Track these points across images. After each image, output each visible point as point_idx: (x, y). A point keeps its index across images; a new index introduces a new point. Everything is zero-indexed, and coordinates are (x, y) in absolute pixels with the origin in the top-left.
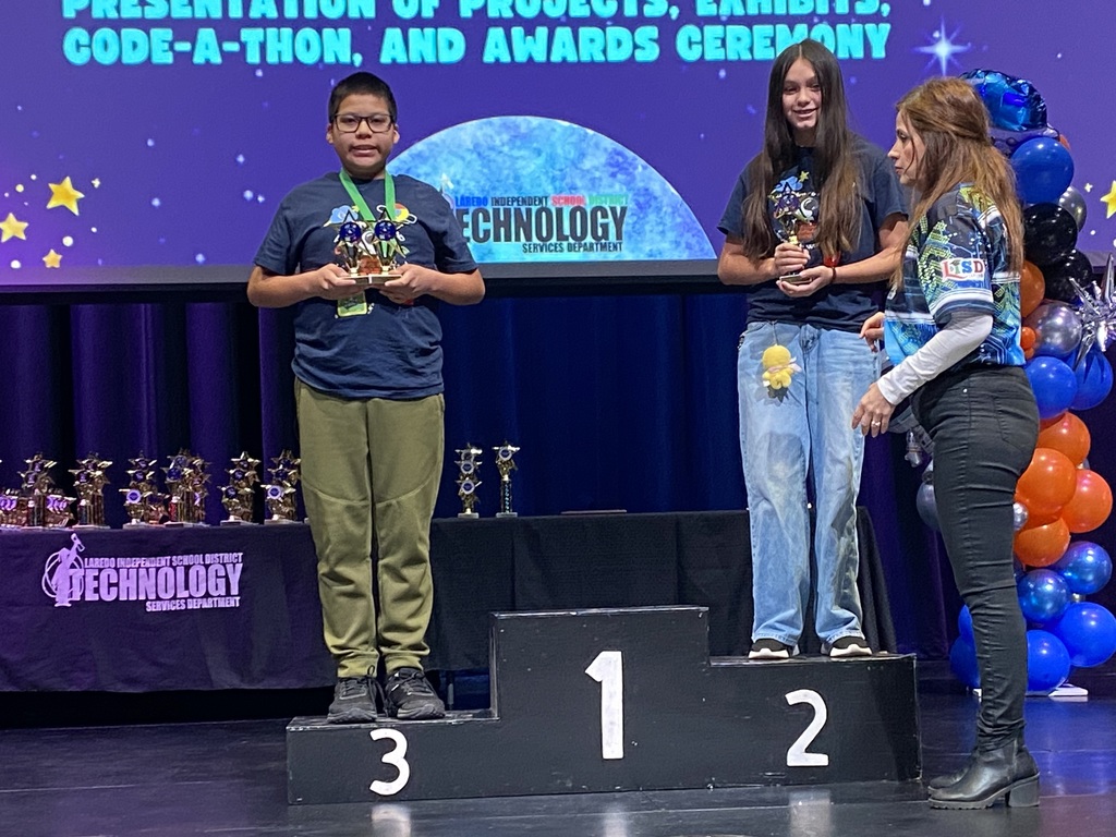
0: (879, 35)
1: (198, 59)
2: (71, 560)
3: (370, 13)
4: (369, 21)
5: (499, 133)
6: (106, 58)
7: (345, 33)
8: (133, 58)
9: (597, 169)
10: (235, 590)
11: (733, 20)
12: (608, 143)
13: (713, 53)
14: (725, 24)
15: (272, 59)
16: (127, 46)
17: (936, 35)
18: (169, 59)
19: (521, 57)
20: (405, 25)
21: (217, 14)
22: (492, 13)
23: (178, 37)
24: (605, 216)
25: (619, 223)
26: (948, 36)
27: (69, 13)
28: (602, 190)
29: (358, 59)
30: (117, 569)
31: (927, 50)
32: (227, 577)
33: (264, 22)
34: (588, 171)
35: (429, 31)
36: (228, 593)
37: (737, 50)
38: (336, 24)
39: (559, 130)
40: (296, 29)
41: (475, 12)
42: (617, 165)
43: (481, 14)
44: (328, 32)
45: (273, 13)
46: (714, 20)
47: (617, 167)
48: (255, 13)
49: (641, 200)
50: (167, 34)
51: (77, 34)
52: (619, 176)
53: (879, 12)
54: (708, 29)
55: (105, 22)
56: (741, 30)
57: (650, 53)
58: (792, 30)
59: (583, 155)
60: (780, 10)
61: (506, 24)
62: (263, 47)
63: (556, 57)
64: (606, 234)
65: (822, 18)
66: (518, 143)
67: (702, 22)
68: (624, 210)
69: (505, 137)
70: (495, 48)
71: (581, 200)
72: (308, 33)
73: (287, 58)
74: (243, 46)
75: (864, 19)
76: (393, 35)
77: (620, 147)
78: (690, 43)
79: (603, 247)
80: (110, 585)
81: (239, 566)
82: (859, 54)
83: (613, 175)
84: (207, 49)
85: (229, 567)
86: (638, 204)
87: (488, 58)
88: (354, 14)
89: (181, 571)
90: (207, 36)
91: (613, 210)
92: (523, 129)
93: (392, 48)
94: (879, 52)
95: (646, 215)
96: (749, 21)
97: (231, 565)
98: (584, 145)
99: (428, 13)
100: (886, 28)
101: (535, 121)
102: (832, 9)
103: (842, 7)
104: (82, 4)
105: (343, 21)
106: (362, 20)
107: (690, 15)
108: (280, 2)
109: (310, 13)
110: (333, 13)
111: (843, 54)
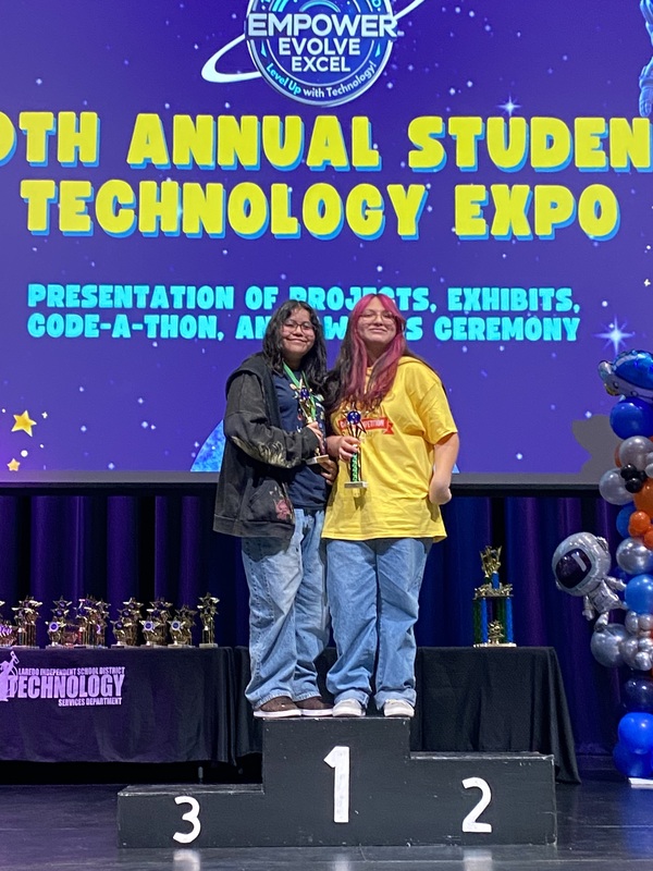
0: (573, 325)
1: (115, 335)
2: (10, 669)
3: (230, 305)
4: (229, 310)
6: (55, 333)
7: (213, 319)
8: (72, 333)
10: (118, 693)
11: (473, 314)
13: (459, 335)
14: (468, 316)
15: (164, 335)
16: (69, 325)
17: (612, 326)
18: (96, 334)
19: (330, 337)
20: (253, 314)
21: (129, 305)
23: (103, 320)
26: (619, 327)
27: (32, 303)
29: (221, 336)
30: (40, 677)
31: (605, 336)
32: (113, 684)
33: (160, 311)
36: (114, 695)
37: (476, 333)
38: (207, 313)
40: (181, 316)
44: (202, 318)
45: (166, 305)
46: (460, 314)
48: (154, 305)
50: (96, 318)
51: (37, 317)
53: (572, 310)
54: (456, 320)
55: (56, 310)
56: (479, 321)
57: (416, 335)
58: (513, 321)
60: (505, 308)
62: (159, 327)
65: (533, 313)
67: (452, 315)
72: (189, 318)
73: (174, 335)
74: (146, 326)
75: (562, 315)
76: (245, 320)
78: (444, 329)
80: (35, 687)
81: (122, 676)
82: (558, 338)
84: (121, 328)
85: (116, 677)
88: (219, 306)
89: (83, 678)
90: (122, 319)
93: (244, 330)
94: (572, 337)
96: (484, 315)
97: (118, 675)
99: (268, 306)
100: (577, 321)
102: (540, 307)
103: (547, 307)
104: (41, 298)
105: (212, 311)
106: (225, 310)
107: (443, 311)
108: (171, 298)
109: (191, 305)
110: (206, 305)
111: (547, 338)
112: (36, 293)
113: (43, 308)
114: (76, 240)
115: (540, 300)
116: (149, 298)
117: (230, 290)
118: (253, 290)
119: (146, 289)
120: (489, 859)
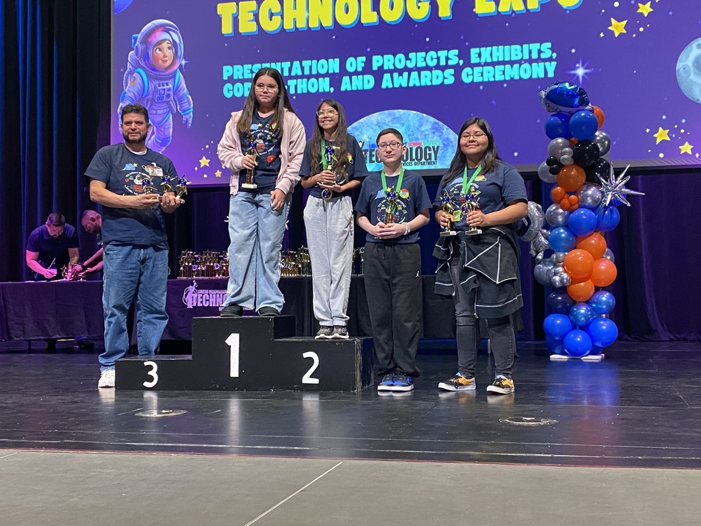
0: (551, 67)
2: (193, 290)
3: (337, 71)
4: (337, 74)
5: (387, 117)
6: (238, 95)
7: (327, 79)
9: (427, 130)
11: (486, 64)
12: (432, 119)
13: (478, 79)
14: (483, 66)
15: (299, 91)
17: (577, 65)
19: (396, 85)
20: (350, 75)
22: (386, 68)
24: (430, 150)
25: (436, 153)
26: (583, 66)
27: (225, 78)
28: (429, 140)
29: (332, 90)
30: (209, 294)
31: (573, 72)
33: (297, 77)
34: (424, 131)
35: (360, 77)
37: (488, 77)
38: (324, 76)
39: (412, 115)
40: (308, 79)
41: (378, 67)
42: (436, 128)
43: (381, 68)
44: (320, 79)
45: (300, 73)
46: (478, 65)
47: (436, 129)
48: (293, 74)
49: (446, 143)
51: (228, 86)
52: (436, 133)
53: (551, 56)
54: (476, 69)
55: (239, 81)
56: (490, 68)
57: (450, 80)
58: (512, 67)
59: (421, 125)
60: (507, 59)
61: (391, 72)
62: (296, 87)
63: (411, 84)
64: (430, 158)
65: (526, 61)
66: (395, 121)
67: (473, 66)
68: (438, 147)
69: (390, 119)
70: (386, 82)
71: (420, 144)
72: (313, 80)
73: (305, 91)
75: (545, 60)
76: (346, 79)
77: (437, 121)
78: (468, 75)
79: (429, 164)
80: (206, 300)
82: (542, 76)
83: (434, 133)
86: (444, 144)
87: (384, 86)
88: (331, 71)
91: (433, 147)
92: (397, 115)
93: (346, 85)
94: (551, 75)
95: (447, 149)
96: (493, 64)
98: (422, 121)
99: (360, 69)
100: (554, 64)
101: (402, 111)
102: (530, 57)
103: (535, 56)
104: (230, 74)
105: (327, 75)
106: (334, 74)
107: (468, 63)
108: (302, 68)
109: (314, 72)
110: (323, 71)
111: (535, 76)
112: (227, 71)
113: (232, 80)
114: (249, 37)
115: (530, 52)
116: (290, 70)
117: (337, 60)
118: (351, 60)
119: (288, 64)
120: (317, 399)
